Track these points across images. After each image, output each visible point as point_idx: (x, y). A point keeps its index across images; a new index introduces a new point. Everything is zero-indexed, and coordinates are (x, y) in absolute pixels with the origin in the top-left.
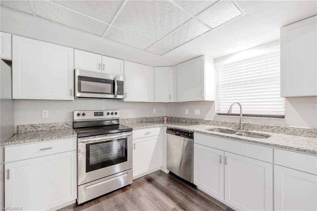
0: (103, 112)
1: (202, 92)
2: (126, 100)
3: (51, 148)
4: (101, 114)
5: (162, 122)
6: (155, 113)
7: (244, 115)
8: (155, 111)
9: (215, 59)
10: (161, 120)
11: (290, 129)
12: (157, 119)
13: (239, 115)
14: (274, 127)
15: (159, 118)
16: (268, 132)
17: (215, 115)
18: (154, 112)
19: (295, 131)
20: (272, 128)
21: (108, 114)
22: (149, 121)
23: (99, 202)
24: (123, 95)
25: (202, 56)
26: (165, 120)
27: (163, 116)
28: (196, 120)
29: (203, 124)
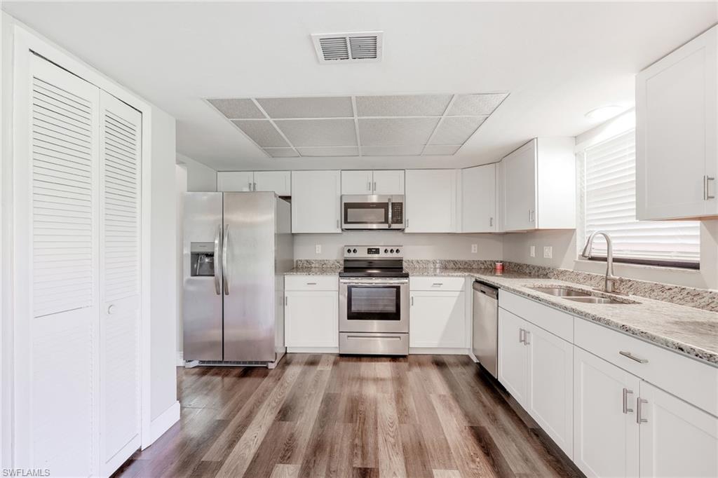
0: (378, 249)
1: (531, 212)
2: (407, 231)
3: (315, 284)
4: (377, 251)
5: (491, 272)
6: (475, 252)
7: (615, 260)
8: (474, 248)
9: (576, 137)
10: (490, 267)
11: (704, 295)
12: (478, 264)
13: (605, 259)
14: (674, 290)
15: (483, 264)
16: (662, 300)
17: (577, 259)
18: (473, 251)
19: (713, 302)
20: (670, 291)
21: (386, 251)
22: (460, 268)
23: (360, 361)
24: (402, 223)
25: (530, 141)
26: (498, 268)
27: (494, 259)
28: (545, 269)
29: (556, 279)
